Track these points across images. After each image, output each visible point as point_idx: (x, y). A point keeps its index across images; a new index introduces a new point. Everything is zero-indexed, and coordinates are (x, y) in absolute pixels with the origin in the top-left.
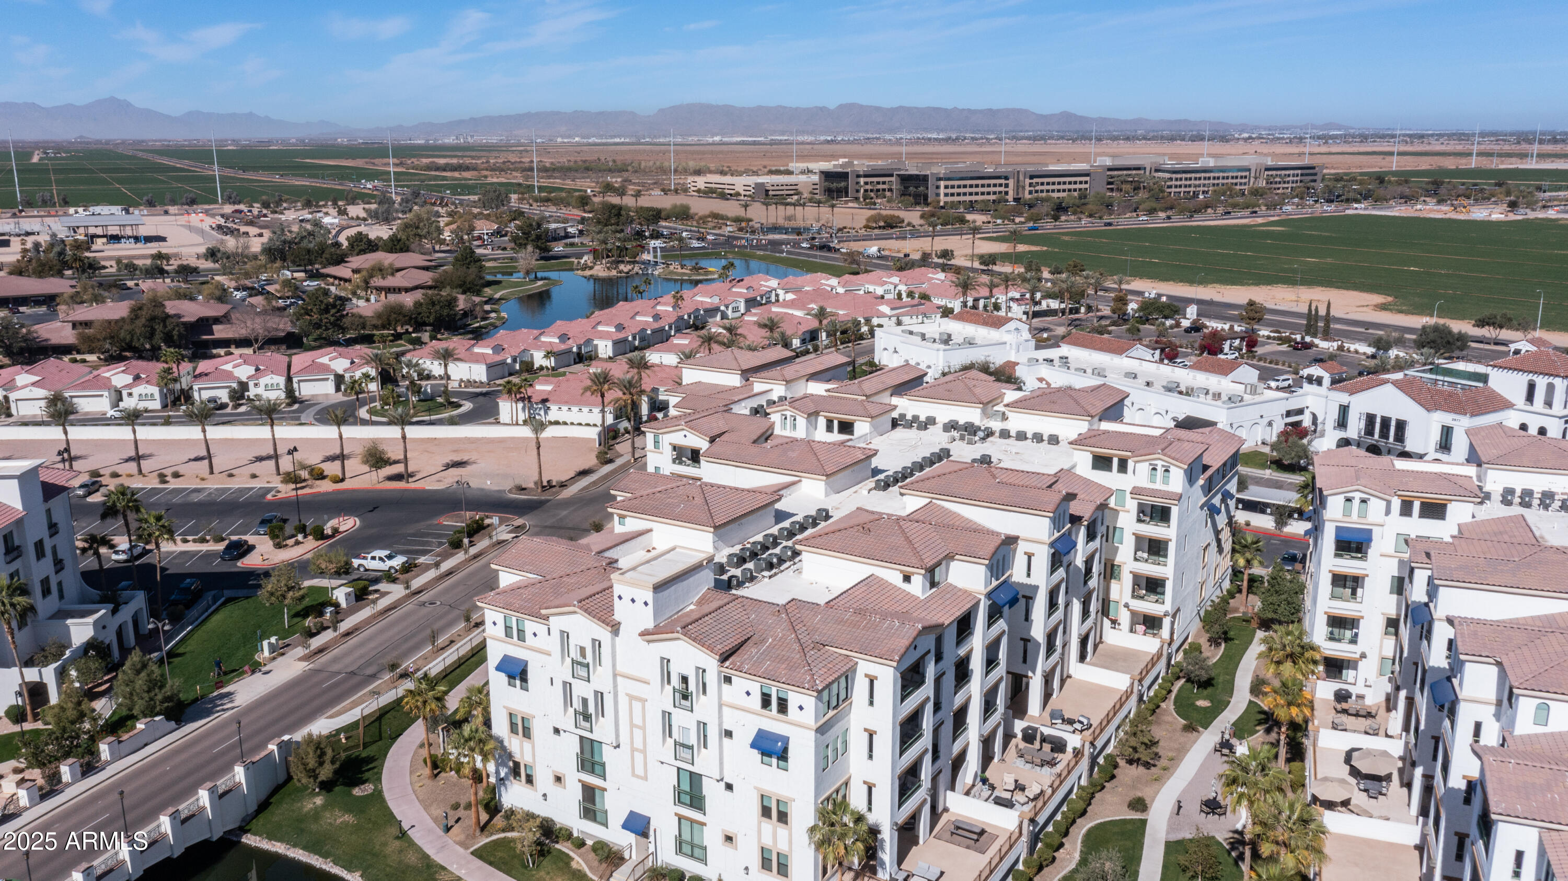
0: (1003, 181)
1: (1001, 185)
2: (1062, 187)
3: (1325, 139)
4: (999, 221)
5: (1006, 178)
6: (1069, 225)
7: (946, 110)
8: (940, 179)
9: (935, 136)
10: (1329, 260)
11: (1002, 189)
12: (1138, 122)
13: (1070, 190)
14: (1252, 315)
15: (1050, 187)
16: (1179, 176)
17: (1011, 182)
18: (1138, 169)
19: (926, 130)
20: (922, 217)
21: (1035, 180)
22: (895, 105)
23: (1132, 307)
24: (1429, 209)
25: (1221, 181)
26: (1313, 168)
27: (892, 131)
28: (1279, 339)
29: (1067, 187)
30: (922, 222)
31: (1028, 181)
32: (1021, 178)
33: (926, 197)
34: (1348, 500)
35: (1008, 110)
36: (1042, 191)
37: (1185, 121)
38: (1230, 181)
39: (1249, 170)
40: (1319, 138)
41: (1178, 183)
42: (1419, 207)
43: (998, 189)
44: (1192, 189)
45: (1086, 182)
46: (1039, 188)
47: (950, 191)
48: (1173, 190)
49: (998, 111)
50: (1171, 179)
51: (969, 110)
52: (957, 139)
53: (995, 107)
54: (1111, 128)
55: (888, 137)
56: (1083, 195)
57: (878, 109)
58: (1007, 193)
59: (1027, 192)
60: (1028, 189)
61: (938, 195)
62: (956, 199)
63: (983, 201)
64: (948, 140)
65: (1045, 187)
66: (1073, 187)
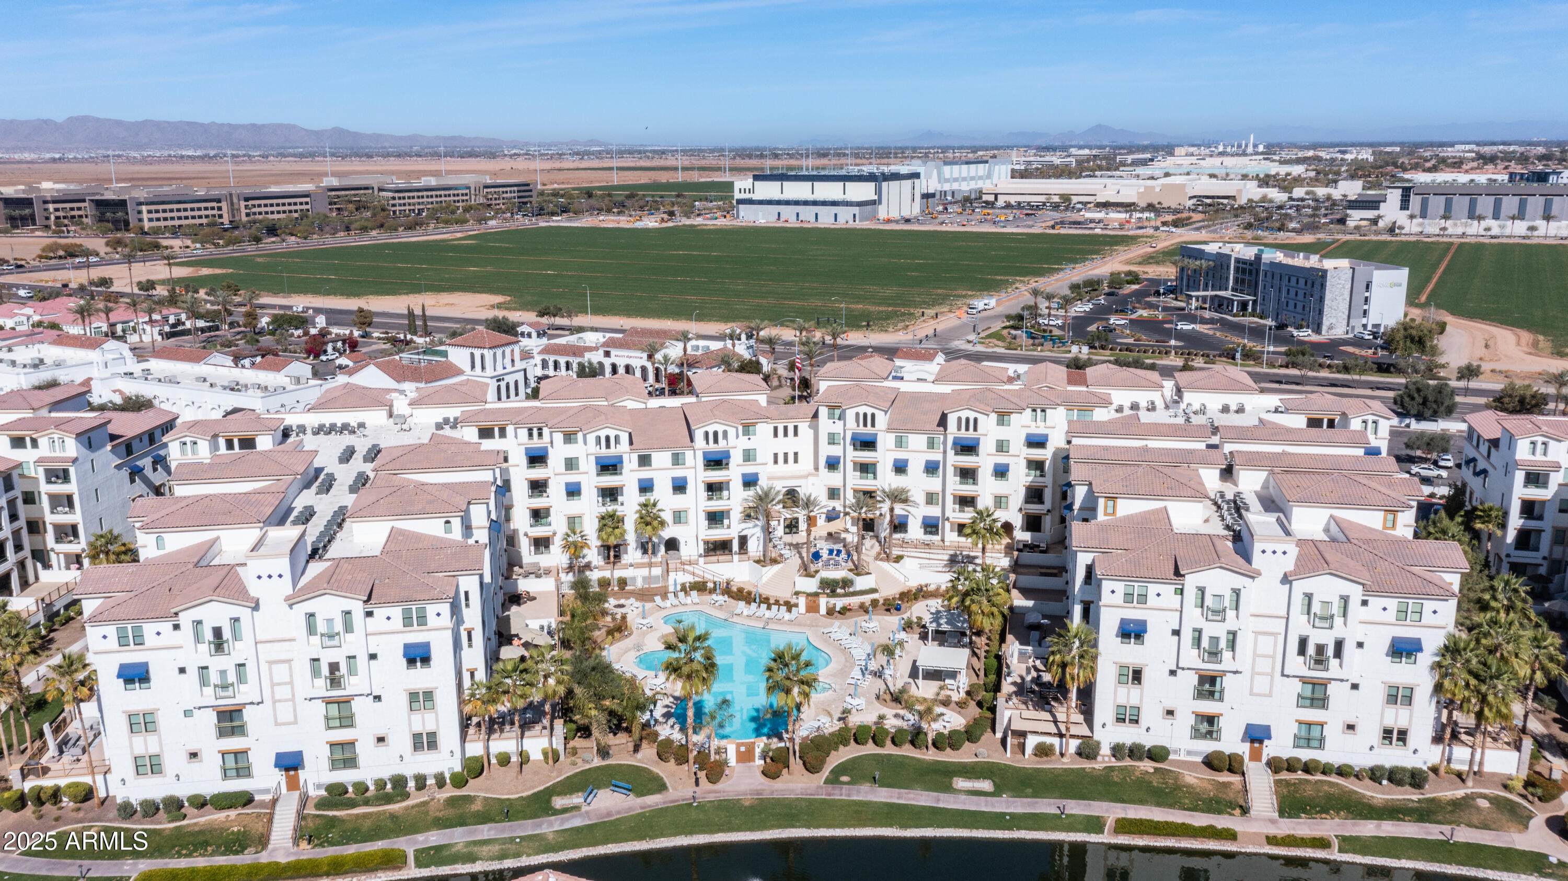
0: (214, 204)
1: (213, 208)
2: (281, 208)
3: (582, 155)
4: (198, 245)
5: (219, 201)
6: (273, 246)
7: (202, 125)
8: (141, 204)
9: (190, 153)
10: (488, 269)
11: (215, 212)
12: (413, 138)
13: (290, 211)
14: (362, 320)
15: (269, 209)
16: (401, 195)
17: (224, 205)
18: (366, 188)
19: (180, 146)
20: (107, 244)
21: (251, 203)
22: (140, 118)
23: (264, 321)
24: (609, 221)
25: (443, 199)
26: (528, 185)
27: (138, 147)
28: (387, 339)
29: (287, 208)
30: (109, 249)
31: (243, 204)
32: (235, 200)
33: (127, 223)
34: (185, 444)
35: (274, 125)
36: (260, 213)
37: (460, 137)
38: (452, 198)
39: (469, 188)
40: (577, 154)
41: (402, 201)
42: (601, 218)
43: (210, 212)
44: (417, 207)
45: (307, 203)
46: (257, 210)
47: (154, 216)
48: (398, 208)
49: (263, 126)
50: (394, 198)
51: (229, 125)
52: (215, 156)
53: (259, 122)
54: (387, 144)
55: (133, 154)
56: (304, 215)
57: (119, 123)
58: (221, 216)
59: (243, 215)
60: (244, 211)
61: (141, 220)
62: (162, 224)
63: (188, 225)
64: (204, 158)
65: (263, 209)
66: (293, 208)
